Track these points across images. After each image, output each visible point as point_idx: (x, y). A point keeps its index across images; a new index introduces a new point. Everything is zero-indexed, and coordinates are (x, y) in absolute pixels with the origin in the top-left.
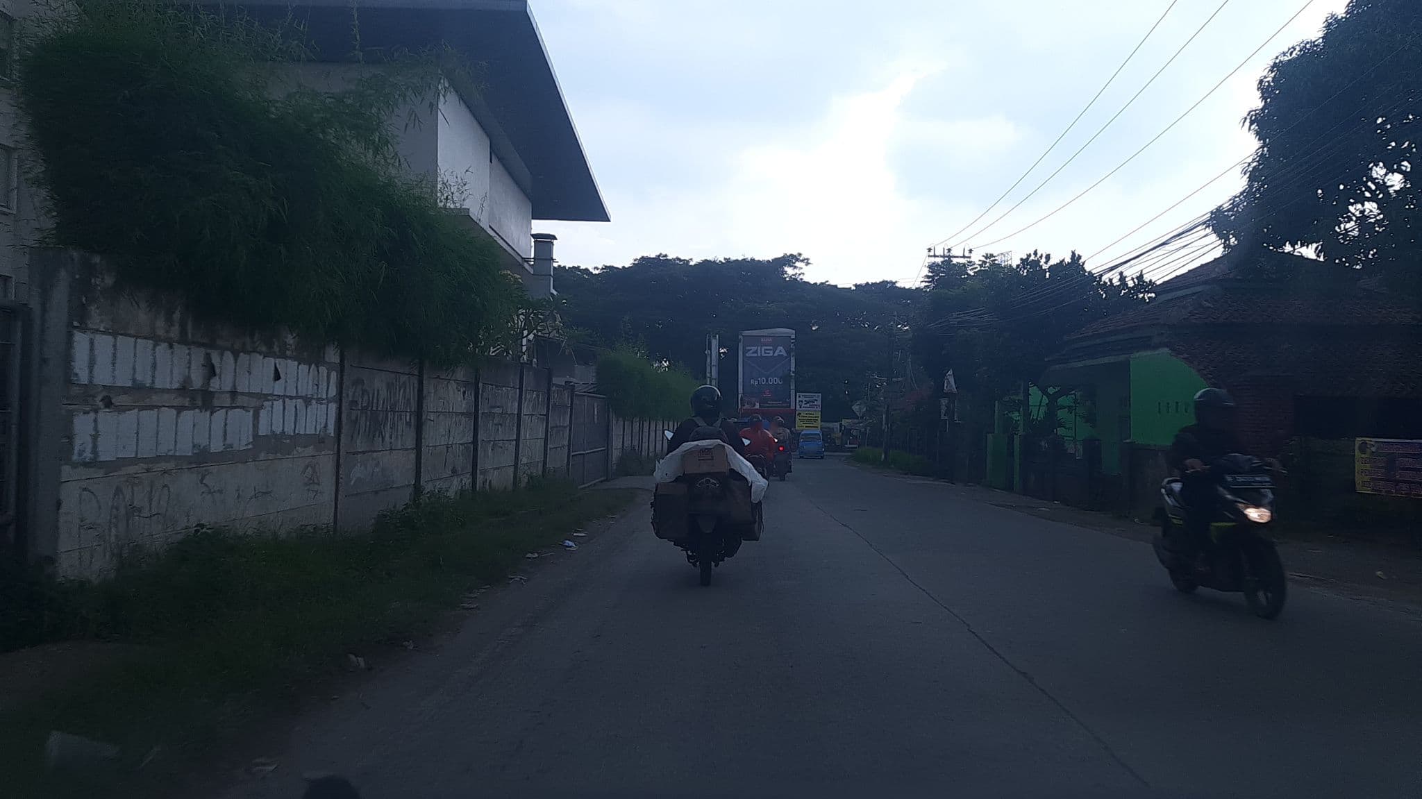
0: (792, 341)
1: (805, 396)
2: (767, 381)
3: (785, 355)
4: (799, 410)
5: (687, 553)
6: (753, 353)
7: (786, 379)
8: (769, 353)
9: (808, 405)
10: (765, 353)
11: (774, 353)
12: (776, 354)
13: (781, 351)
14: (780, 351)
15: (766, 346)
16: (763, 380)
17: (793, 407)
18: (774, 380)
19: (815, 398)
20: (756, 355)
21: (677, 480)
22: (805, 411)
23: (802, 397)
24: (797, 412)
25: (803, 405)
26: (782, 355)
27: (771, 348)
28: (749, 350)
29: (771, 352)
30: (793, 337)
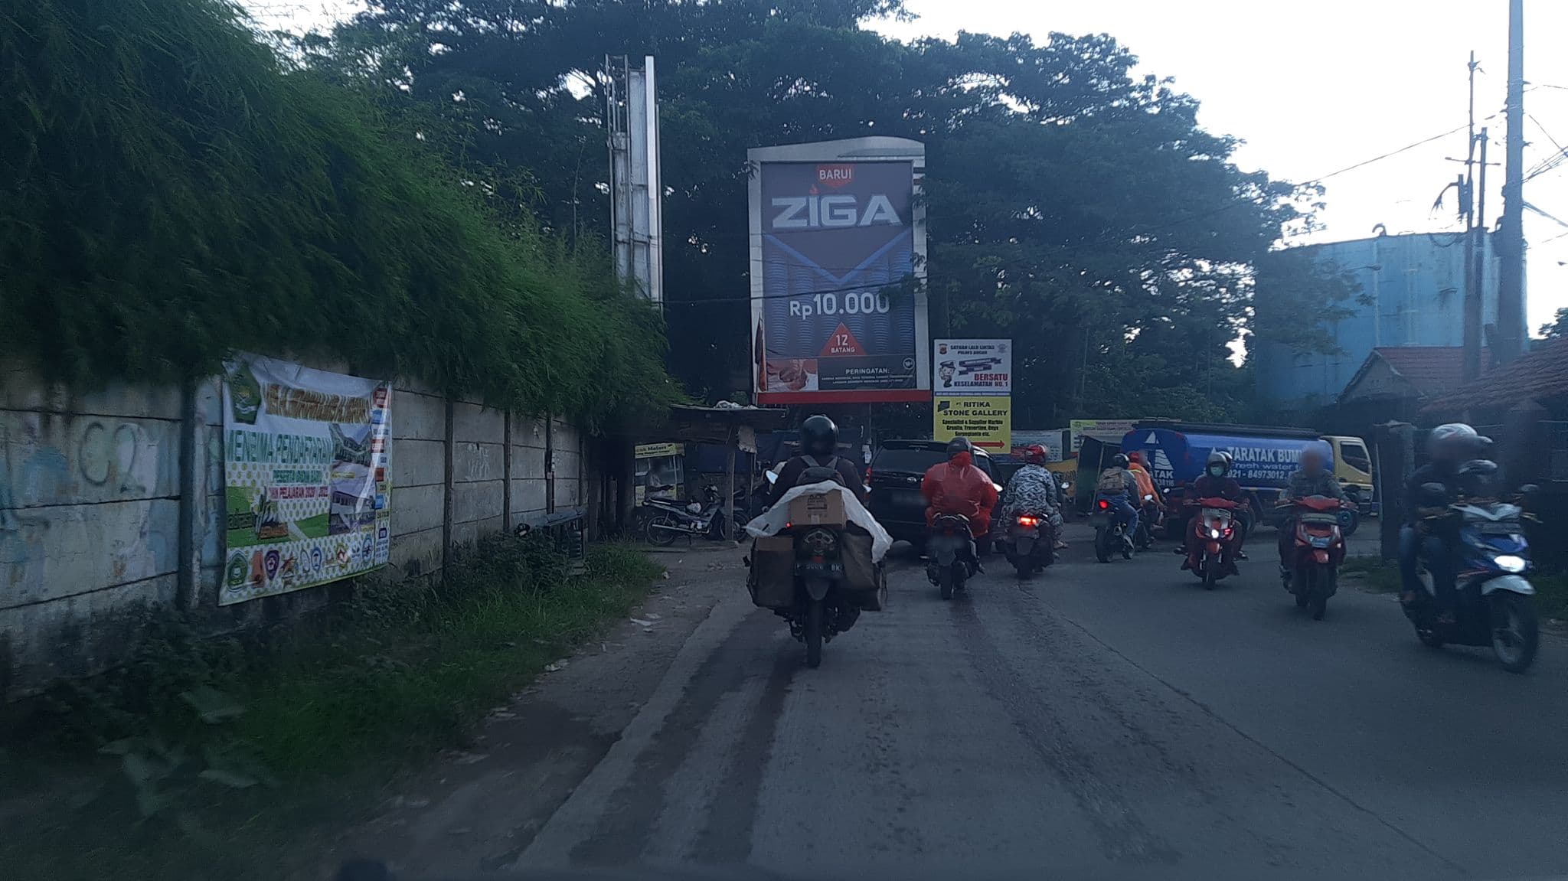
0: (916, 176)
1: (962, 350)
2: (841, 304)
3: (894, 219)
4: (942, 394)
5: (791, 624)
6: (797, 216)
7: (898, 296)
8: (845, 217)
9: (970, 377)
10: (832, 216)
11: (860, 217)
12: (866, 221)
13: (881, 208)
14: (880, 210)
15: (835, 193)
16: (826, 304)
17: (923, 384)
18: (863, 303)
19: (991, 354)
20: (802, 223)
21: (782, 532)
22: (960, 394)
23: (951, 351)
24: (937, 401)
25: (956, 378)
26: (887, 223)
27: (851, 200)
28: (783, 209)
29: (852, 214)
30: (919, 163)
